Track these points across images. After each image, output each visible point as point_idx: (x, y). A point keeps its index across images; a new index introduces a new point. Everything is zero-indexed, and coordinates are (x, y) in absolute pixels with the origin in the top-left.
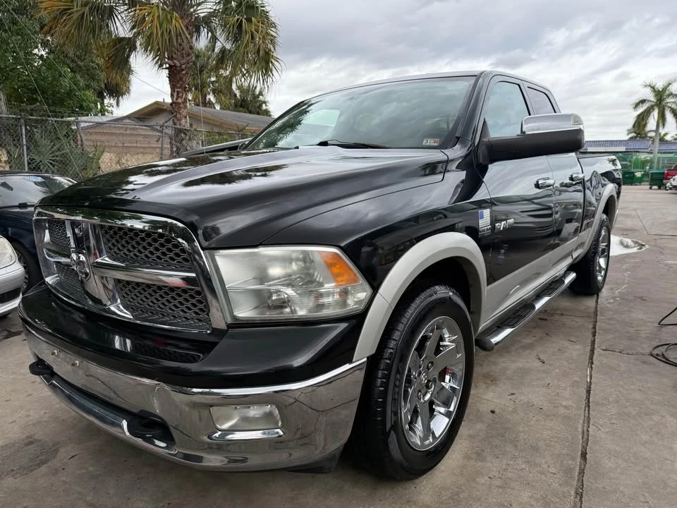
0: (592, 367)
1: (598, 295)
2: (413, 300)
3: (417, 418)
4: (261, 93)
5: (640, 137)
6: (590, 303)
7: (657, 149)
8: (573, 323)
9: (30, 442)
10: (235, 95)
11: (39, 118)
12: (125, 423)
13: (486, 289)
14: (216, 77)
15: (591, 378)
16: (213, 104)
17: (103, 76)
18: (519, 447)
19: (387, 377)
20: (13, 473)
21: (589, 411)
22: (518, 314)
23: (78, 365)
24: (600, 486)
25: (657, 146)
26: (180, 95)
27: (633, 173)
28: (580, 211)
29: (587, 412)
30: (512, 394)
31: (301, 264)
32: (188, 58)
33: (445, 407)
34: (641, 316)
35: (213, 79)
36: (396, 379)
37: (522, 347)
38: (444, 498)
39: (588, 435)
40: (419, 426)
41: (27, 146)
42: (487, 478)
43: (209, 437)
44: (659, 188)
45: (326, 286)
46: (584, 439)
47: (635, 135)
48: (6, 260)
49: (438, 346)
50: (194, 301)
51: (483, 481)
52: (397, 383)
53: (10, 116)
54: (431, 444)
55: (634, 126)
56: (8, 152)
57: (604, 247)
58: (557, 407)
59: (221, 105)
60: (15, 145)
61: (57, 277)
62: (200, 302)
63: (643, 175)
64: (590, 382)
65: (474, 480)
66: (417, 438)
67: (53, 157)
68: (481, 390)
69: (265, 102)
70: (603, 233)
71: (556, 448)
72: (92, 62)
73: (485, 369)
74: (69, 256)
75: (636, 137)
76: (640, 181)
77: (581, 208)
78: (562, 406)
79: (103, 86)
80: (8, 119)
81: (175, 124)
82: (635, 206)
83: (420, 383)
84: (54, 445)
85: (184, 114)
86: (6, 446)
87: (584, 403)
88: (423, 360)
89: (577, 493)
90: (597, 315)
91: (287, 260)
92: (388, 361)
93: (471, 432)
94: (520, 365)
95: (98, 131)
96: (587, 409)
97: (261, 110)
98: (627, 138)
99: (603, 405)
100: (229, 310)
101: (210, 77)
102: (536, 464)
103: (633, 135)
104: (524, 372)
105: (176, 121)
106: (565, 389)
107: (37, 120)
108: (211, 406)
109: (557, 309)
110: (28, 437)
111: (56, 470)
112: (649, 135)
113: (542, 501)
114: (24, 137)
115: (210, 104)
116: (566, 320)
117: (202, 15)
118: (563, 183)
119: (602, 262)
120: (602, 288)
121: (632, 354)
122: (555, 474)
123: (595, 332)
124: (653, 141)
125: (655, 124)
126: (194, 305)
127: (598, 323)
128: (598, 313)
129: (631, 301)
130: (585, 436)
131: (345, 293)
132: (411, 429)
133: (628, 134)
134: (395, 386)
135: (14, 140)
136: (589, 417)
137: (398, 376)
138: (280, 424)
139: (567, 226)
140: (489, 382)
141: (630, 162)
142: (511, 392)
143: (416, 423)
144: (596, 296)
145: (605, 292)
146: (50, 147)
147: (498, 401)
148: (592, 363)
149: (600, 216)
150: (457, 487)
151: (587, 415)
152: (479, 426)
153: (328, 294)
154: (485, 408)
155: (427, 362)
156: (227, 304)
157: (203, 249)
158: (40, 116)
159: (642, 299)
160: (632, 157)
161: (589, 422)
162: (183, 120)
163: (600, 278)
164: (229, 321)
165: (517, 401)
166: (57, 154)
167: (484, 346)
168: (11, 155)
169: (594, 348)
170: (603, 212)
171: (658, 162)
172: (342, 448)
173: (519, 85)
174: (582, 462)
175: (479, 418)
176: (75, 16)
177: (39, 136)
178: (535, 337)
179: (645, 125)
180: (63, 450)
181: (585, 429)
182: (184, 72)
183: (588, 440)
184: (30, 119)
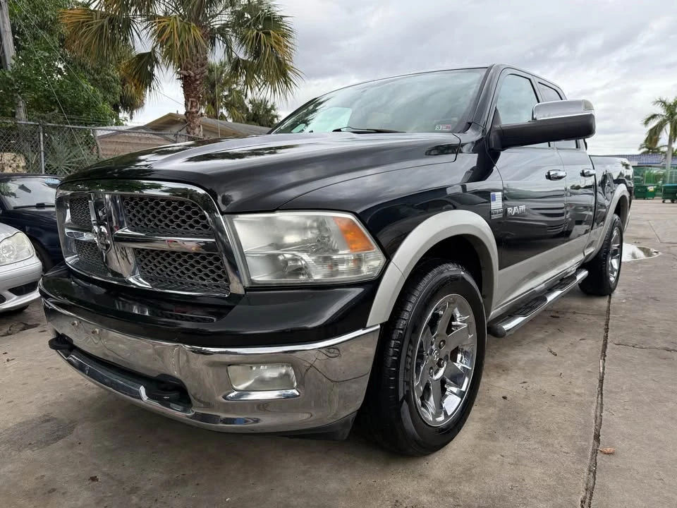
0: (604, 360)
1: (610, 296)
2: (425, 274)
3: (429, 396)
4: (273, 107)
5: (653, 152)
6: (602, 303)
7: (670, 163)
8: (586, 320)
9: (47, 419)
10: (248, 109)
11: (57, 125)
12: (142, 390)
13: (497, 273)
14: (229, 91)
15: (604, 369)
16: (226, 118)
17: (119, 88)
18: (531, 429)
19: (400, 347)
20: (30, 446)
21: (602, 398)
22: (530, 305)
23: (98, 332)
24: (614, 464)
25: (669, 161)
26: (194, 104)
27: (646, 187)
28: (591, 213)
29: (599, 399)
30: (524, 382)
31: (316, 231)
32: (202, 69)
33: (457, 387)
34: (654, 314)
35: (226, 93)
36: (408, 349)
37: (533, 341)
38: (457, 473)
39: (601, 419)
40: (431, 402)
41: (44, 152)
42: (499, 456)
43: (225, 397)
44: (673, 202)
45: (340, 252)
46: (597, 424)
47: (647, 150)
48: (25, 254)
49: (450, 326)
50: (212, 267)
51: (495, 458)
52: (410, 354)
53: (29, 123)
54: (443, 421)
55: (646, 141)
56: (26, 158)
57: (616, 248)
58: (570, 394)
59: (233, 119)
60: (32, 151)
61: (76, 257)
62: (218, 268)
63: (656, 190)
64: (603, 373)
65: (486, 458)
66: (429, 414)
67: (70, 163)
68: (492, 379)
69: (276, 117)
70: (615, 233)
71: (569, 431)
72: (108, 76)
73: (497, 360)
74: (90, 230)
75: (648, 152)
76: (653, 195)
77: (591, 211)
78: (574, 393)
79: (118, 99)
80: (26, 125)
81: (188, 133)
82: (648, 217)
83: (432, 361)
84: (70, 423)
85: (197, 123)
86: (24, 422)
87: (597, 389)
88: (435, 338)
89: (590, 471)
90: (609, 313)
91: (303, 229)
92: (401, 332)
93: (483, 415)
94: (532, 357)
95: (112, 140)
96: (600, 396)
97: (272, 123)
98: (639, 153)
99: (616, 393)
100: (246, 273)
101: (223, 91)
102: (548, 444)
103: (645, 150)
104: (536, 363)
105: (189, 130)
106: (578, 378)
107: (54, 128)
108: (229, 365)
109: (569, 308)
110: (44, 416)
111: (73, 444)
112: (662, 149)
113: (555, 478)
114: (42, 143)
115: (223, 117)
116: (578, 318)
117: (217, 27)
118: (573, 186)
119: (614, 262)
120: (614, 289)
121: (646, 348)
122: (567, 453)
123: (608, 328)
124: (666, 156)
125: (667, 138)
126: (212, 272)
127: (610, 321)
128: (611, 312)
129: (644, 301)
130: (598, 421)
131: (359, 260)
132: (424, 405)
133: (640, 149)
134: (407, 356)
135: (32, 146)
136: (602, 404)
137: (411, 347)
138: (295, 384)
139: (577, 227)
140: (501, 371)
141: (642, 176)
142: (523, 381)
143: (428, 400)
144: (608, 296)
145: (617, 293)
146: (67, 154)
147: (510, 388)
148: (605, 356)
149: (611, 215)
150: (469, 464)
151: (599, 402)
152: (491, 410)
153: (343, 261)
154: (496, 394)
155: (439, 339)
156: (245, 268)
157: (222, 214)
158: (59, 123)
159: (655, 299)
160: (644, 172)
161: (602, 408)
162: (197, 129)
163: (612, 279)
164: (247, 284)
165: (528, 388)
166: (74, 160)
167: (496, 333)
168: (29, 161)
169: (606, 343)
170: (615, 213)
171: (671, 177)
172: (355, 414)
173: (530, 80)
174: (596, 443)
175: (491, 403)
176: (95, 27)
177: (57, 143)
178: (546, 332)
179: (657, 140)
180: (79, 427)
181: (598, 414)
182: (198, 82)
183: (601, 423)
184: (47, 126)
